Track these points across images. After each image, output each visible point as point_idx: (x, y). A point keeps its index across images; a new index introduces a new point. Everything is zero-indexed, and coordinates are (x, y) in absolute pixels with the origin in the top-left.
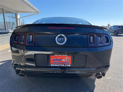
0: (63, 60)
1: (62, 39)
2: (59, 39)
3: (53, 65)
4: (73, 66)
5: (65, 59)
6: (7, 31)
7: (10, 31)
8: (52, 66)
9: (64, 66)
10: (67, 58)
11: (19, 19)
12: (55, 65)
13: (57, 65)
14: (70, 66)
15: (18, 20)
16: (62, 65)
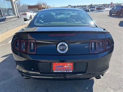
0: (65, 66)
1: (63, 48)
2: (60, 48)
3: (56, 71)
4: (74, 72)
5: (67, 66)
6: (3, 17)
7: (7, 17)
9: (66, 72)
10: (69, 64)
11: (14, 2)
12: (58, 71)
14: (71, 71)
15: (14, 4)
16: (64, 71)
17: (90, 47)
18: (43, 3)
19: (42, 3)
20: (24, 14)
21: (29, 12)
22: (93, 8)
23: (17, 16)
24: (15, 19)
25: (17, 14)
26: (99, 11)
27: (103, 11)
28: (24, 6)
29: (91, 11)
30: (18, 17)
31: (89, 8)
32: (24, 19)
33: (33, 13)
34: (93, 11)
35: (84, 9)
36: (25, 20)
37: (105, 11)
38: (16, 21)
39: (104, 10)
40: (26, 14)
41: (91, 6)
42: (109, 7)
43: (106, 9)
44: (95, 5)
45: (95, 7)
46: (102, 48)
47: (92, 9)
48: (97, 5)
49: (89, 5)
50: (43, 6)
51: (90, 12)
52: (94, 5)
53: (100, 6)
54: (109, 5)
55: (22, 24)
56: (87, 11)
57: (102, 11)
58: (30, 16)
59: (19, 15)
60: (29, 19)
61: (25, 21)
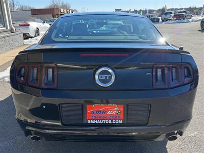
0: (110, 113)
1: (106, 77)
3: (92, 122)
4: (126, 123)
5: (113, 111)
8: (90, 123)
9: (110, 122)
10: (116, 109)
12: (96, 122)
13: (99, 122)
14: (121, 122)
16: (107, 122)
17: (154, 74)
18: (63, 3)
19: (60, 5)
20: (24, 25)
21: (35, 21)
22: (168, 16)
23: (9, 28)
24: (5, 34)
25: (10, 25)
26: (180, 21)
27: (188, 22)
28: (22, 10)
29: (163, 21)
30: (12, 31)
31: (160, 16)
32: (24, 35)
33: (41, 24)
34: (167, 20)
35: (149, 17)
36: (26, 37)
37: (193, 21)
38: (6, 38)
39: (191, 20)
40: (29, 25)
41: (163, 12)
42: (200, 14)
43: (195, 18)
44: (172, 9)
45: (171, 13)
46: (176, 79)
47: (164, 16)
48: (176, 9)
49: (159, 10)
50: (62, 10)
51: (161, 23)
52: (168, 10)
53: (182, 10)
54: (201, 9)
55: (20, 45)
56: (155, 21)
57: (185, 20)
58: (35, 28)
59: (13, 28)
60: (33, 36)
61: (24, 39)
